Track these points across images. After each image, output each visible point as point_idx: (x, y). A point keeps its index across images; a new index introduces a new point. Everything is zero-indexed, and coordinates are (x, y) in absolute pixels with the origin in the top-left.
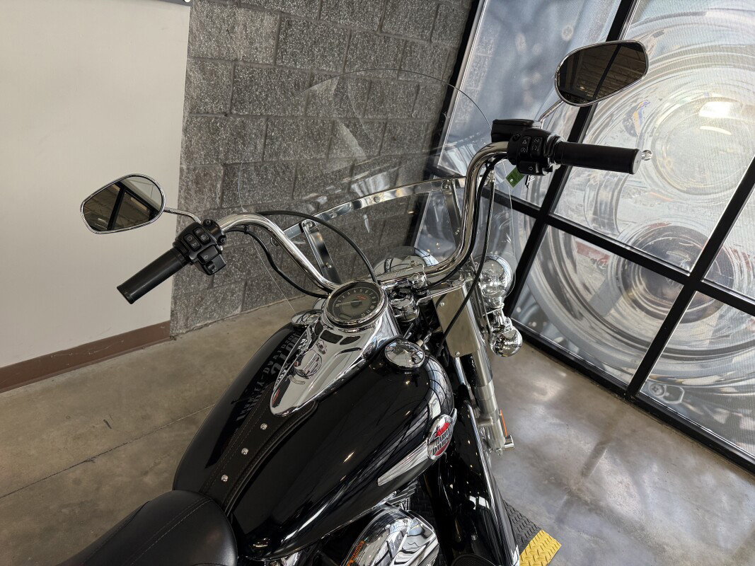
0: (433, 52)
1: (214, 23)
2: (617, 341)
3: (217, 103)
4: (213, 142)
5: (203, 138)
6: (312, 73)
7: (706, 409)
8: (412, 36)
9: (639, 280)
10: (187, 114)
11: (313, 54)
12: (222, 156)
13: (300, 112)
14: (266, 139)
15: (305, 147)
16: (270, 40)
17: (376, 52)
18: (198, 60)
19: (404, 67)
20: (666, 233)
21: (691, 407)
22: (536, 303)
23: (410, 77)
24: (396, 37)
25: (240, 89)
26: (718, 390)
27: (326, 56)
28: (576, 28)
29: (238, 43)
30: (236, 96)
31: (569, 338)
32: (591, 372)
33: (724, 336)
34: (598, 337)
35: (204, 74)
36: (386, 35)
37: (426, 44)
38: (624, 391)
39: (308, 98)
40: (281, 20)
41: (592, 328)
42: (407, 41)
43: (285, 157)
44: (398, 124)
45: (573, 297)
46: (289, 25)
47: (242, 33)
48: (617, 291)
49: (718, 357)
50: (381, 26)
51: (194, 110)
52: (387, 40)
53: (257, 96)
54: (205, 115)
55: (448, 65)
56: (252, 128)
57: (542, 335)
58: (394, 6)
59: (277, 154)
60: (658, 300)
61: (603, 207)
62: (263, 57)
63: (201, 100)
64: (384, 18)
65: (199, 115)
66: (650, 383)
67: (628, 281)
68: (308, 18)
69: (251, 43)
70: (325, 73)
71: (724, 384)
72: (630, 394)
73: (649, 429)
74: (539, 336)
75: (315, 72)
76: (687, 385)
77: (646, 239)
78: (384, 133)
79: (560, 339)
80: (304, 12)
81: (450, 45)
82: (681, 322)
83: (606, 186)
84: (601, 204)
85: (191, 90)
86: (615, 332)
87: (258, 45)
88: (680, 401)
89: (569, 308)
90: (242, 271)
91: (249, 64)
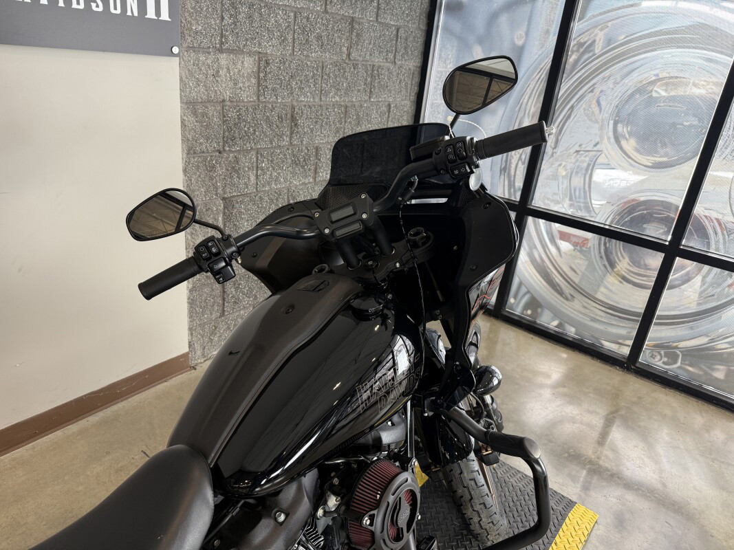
0: (398, 74)
1: (201, 70)
2: (609, 316)
3: (211, 143)
4: (211, 178)
5: (202, 176)
6: (292, 105)
7: (703, 367)
8: (378, 60)
9: (622, 255)
10: (185, 156)
11: (292, 87)
12: (220, 191)
13: (285, 143)
14: (257, 171)
15: (294, 173)
16: (252, 79)
17: (347, 79)
18: (190, 105)
19: (374, 90)
20: (640, 208)
21: (690, 369)
22: (528, 292)
23: (381, 97)
24: (363, 63)
25: (230, 127)
26: (712, 348)
27: (303, 88)
28: (527, 33)
29: (224, 85)
30: (227, 134)
31: (564, 319)
32: (590, 349)
33: (711, 296)
34: (592, 315)
35: (197, 117)
36: (355, 62)
37: (391, 67)
38: (624, 363)
39: (291, 128)
40: (260, 60)
41: (585, 307)
42: (374, 66)
43: (276, 185)
45: (561, 279)
46: (267, 63)
47: (226, 76)
48: (603, 268)
49: (708, 317)
50: (349, 55)
51: (190, 150)
52: (355, 66)
53: (245, 132)
54: (201, 155)
55: (413, 83)
56: (245, 162)
57: (538, 322)
58: (358, 35)
59: (269, 183)
60: (642, 271)
61: (577, 193)
62: (247, 94)
63: (196, 141)
64: (351, 47)
65: (195, 155)
66: (648, 352)
67: (612, 258)
68: (283, 55)
69: (235, 84)
70: (304, 103)
71: (718, 341)
72: (630, 364)
73: (653, 395)
74: (535, 322)
75: (295, 104)
76: (683, 348)
77: (622, 217)
79: (555, 323)
80: (278, 50)
81: (413, 63)
82: (668, 289)
83: (577, 173)
84: (575, 190)
85: (187, 133)
86: (607, 308)
87: (241, 85)
88: (679, 364)
89: (560, 292)
90: (249, 297)
91: (236, 102)
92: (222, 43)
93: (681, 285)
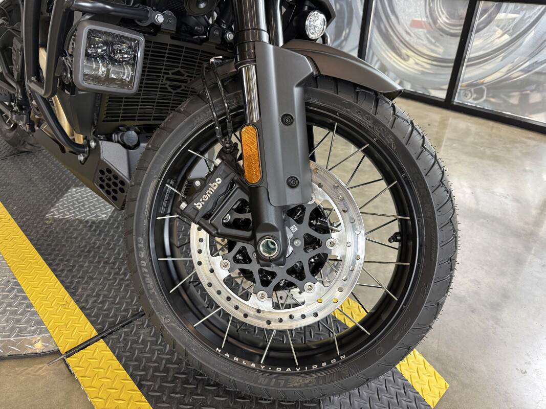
2: (435, 67)
7: (503, 96)
21: (493, 100)
26: (509, 78)
31: (402, 78)
32: (420, 97)
34: (421, 69)
41: (417, 64)
66: (462, 91)
67: (434, 15)
71: (513, 70)
72: (447, 104)
76: (487, 83)
82: (475, 33)
86: (432, 60)
88: (485, 97)
89: (399, 55)
93: (484, 27)
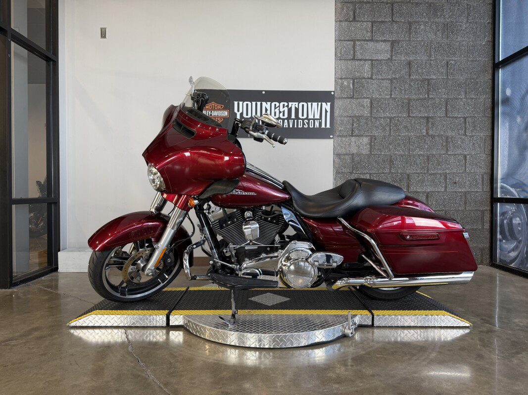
0: (470, 140)
1: (343, 143)
3: (346, 169)
8: (450, 133)
10: (335, 173)
11: (390, 148)
13: (387, 171)
16: (367, 146)
17: (428, 144)
18: (337, 155)
19: (450, 147)
23: (456, 152)
24: (439, 136)
25: (356, 164)
27: (397, 148)
29: (353, 148)
30: (354, 166)
35: (340, 160)
36: (432, 136)
37: (463, 137)
39: (390, 165)
40: (371, 138)
42: (447, 138)
44: (456, 175)
46: (375, 139)
47: (354, 145)
50: (427, 133)
52: (433, 138)
53: (364, 166)
58: (432, 124)
62: (365, 150)
63: (340, 168)
64: (428, 129)
65: (340, 173)
68: (384, 136)
69: (359, 148)
70: (398, 155)
75: (392, 155)
78: (446, 180)
80: (382, 134)
85: (336, 165)
87: (362, 148)
91: (359, 155)
92: (352, 133)
